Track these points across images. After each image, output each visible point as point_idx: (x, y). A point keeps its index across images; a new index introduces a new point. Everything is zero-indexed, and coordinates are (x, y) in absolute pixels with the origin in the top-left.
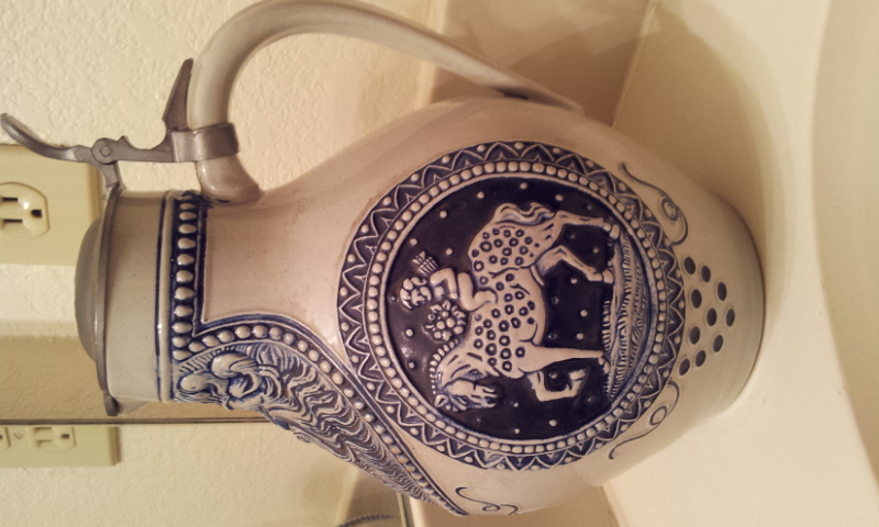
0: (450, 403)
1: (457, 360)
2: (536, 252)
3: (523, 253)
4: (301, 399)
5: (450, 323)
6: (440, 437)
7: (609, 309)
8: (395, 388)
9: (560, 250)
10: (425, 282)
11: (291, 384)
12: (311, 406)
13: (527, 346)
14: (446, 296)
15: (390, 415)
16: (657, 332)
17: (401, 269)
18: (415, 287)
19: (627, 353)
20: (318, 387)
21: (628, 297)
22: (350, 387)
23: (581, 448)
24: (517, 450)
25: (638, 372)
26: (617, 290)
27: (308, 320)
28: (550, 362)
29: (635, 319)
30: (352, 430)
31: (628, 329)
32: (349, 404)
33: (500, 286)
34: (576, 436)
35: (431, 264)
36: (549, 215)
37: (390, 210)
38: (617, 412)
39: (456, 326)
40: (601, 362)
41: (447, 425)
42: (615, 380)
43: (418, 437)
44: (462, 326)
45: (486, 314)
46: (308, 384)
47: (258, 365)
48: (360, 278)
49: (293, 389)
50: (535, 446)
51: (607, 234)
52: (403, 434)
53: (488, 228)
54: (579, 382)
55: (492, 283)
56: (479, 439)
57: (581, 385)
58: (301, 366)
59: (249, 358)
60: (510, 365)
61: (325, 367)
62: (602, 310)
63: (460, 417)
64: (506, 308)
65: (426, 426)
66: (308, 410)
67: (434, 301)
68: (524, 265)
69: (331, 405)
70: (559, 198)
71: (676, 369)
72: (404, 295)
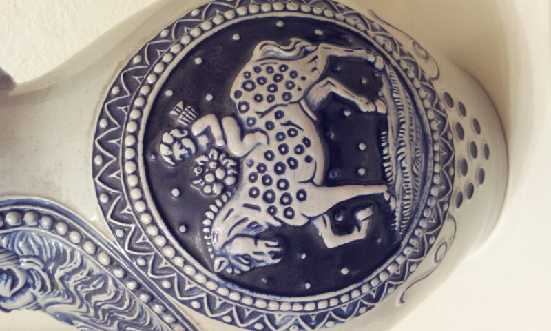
0: (231, 265)
1: (233, 214)
2: (304, 86)
3: (289, 88)
4: (72, 289)
5: (220, 174)
6: (224, 306)
7: (386, 140)
8: (167, 258)
9: (329, 82)
10: (186, 133)
11: (58, 274)
12: (84, 295)
13: (308, 188)
14: (211, 145)
15: (167, 291)
16: (435, 163)
17: (158, 122)
18: (175, 139)
19: (410, 185)
20: (86, 272)
21: (403, 126)
22: (119, 266)
23: (374, 295)
24: (309, 307)
25: (422, 206)
26: (392, 120)
27: (64, 199)
28: (335, 202)
29: (413, 149)
30: (130, 314)
31: (409, 160)
32: (122, 285)
33: (270, 125)
34: (369, 282)
35: (190, 112)
36: (310, 47)
37: (140, 67)
38: (408, 251)
39: (226, 176)
40: (387, 197)
41: (230, 291)
42: (402, 215)
43: (201, 310)
44: (234, 175)
45: (258, 158)
46: (75, 271)
47: (18, 257)
48: (114, 141)
49: (62, 279)
50: (328, 300)
51: (372, 65)
52: (184, 309)
53: (249, 67)
54: (367, 222)
55: (261, 123)
56: (268, 301)
57: (369, 225)
58: (65, 251)
59: (7, 251)
60: (292, 211)
61: (89, 248)
62: (380, 142)
63: (244, 279)
64: (280, 148)
65: (208, 296)
66: (82, 300)
67: (199, 151)
68: (293, 100)
69: (103, 290)
70: (318, 32)
71: (454, 201)
72: (164, 150)
